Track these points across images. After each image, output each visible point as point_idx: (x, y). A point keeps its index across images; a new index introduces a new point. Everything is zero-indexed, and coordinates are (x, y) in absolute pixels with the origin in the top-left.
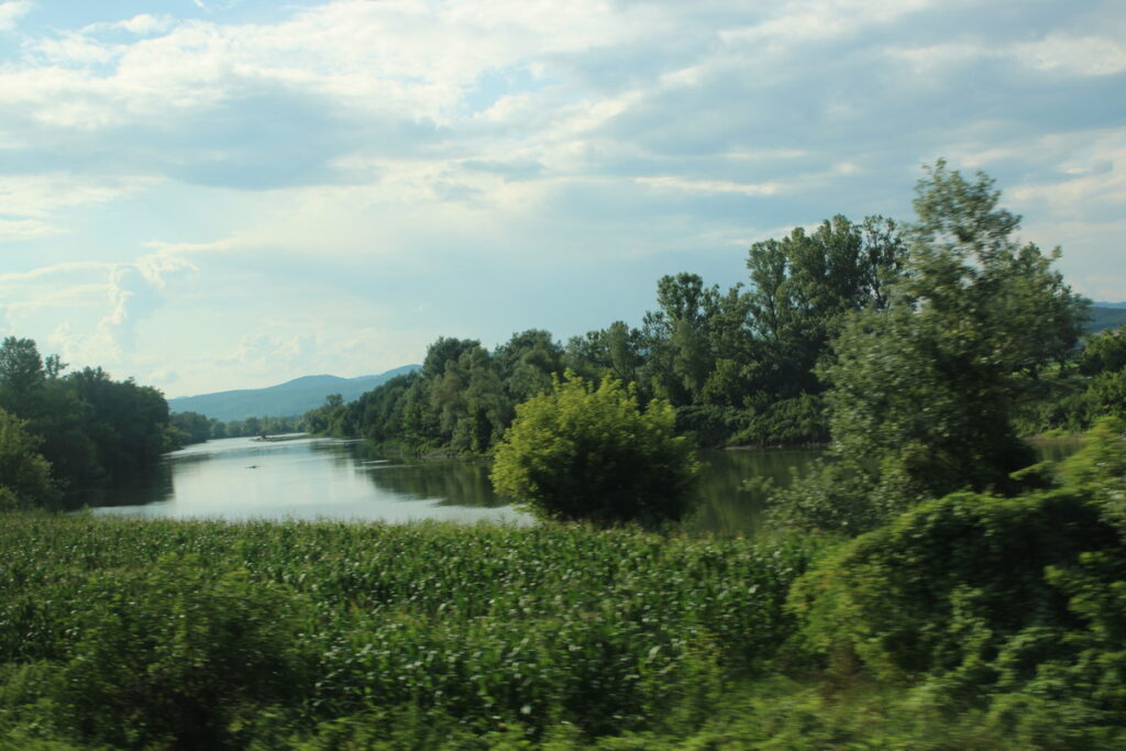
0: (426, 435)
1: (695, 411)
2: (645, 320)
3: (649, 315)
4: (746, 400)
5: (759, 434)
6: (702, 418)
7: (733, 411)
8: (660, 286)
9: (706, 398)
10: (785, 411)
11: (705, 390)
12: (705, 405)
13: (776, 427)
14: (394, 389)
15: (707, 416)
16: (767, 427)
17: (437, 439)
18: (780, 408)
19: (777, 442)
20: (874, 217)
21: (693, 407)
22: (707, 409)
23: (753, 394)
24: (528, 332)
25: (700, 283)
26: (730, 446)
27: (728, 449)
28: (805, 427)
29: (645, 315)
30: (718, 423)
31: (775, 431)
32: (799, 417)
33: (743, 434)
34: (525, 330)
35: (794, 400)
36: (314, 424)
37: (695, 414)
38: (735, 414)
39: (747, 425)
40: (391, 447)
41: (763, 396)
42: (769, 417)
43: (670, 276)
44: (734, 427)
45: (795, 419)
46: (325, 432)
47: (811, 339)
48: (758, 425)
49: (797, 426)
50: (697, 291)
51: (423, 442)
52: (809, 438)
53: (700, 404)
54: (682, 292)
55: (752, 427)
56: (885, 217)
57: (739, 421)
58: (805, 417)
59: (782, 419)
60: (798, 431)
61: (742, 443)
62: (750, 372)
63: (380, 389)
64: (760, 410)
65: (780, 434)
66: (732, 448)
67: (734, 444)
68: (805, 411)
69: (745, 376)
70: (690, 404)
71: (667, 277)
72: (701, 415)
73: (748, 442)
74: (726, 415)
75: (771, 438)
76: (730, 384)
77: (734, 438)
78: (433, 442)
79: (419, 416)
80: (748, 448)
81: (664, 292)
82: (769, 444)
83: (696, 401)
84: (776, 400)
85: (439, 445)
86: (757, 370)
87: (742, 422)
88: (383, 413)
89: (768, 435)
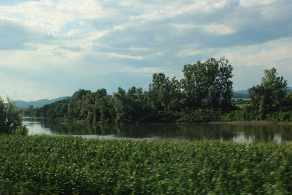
0: (74, 117)
1: (165, 112)
2: (149, 86)
3: (151, 84)
4: (182, 110)
5: (187, 119)
6: (168, 114)
7: (177, 113)
8: (153, 76)
9: (169, 108)
10: (194, 113)
11: (168, 106)
12: (168, 111)
13: (192, 117)
14: (59, 104)
15: (170, 114)
16: (189, 117)
17: (79, 118)
18: (193, 112)
19: (192, 122)
20: (222, 59)
21: (164, 111)
22: (169, 112)
23: (184, 108)
24: (102, 89)
25: (165, 76)
26: (177, 122)
27: (177, 123)
28: (201, 118)
29: (149, 84)
30: (174, 116)
31: (192, 119)
32: (199, 115)
33: (182, 119)
34: (101, 88)
35: (197, 110)
36: (25, 113)
37: (165, 113)
38: (178, 113)
39: (182, 117)
40: (61, 119)
41: (188, 109)
42: (189, 115)
43: (156, 73)
44: (178, 117)
45: (198, 115)
46: (30, 115)
47: (203, 92)
48: (186, 117)
49: (199, 118)
50: (164, 78)
51: (73, 119)
52: (202, 121)
53: (167, 110)
54: (159, 78)
55: (184, 117)
56: (226, 59)
57: (180, 115)
58: (201, 115)
59: (194, 116)
60: (199, 119)
61: (181, 122)
62: (183, 101)
63: (53, 104)
64: (186, 113)
65: (193, 119)
66: (178, 123)
67: (179, 122)
68: (201, 113)
69: (181, 103)
70: (163, 110)
71: (155, 74)
72: (168, 113)
73: (183, 121)
74: (175, 114)
75: (191, 120)
76: (176, 105)
77: (178, 120)
78: (78, 118)
79: (73, 111)
80: (183, 123)
81: (155, 78)
82: (190, 122)
83: (165, 109)
84: (191, 110)
85: (80, 119)
86: (185, 101)
87: (181, 116)
88: (56, 110)
89: (190, 119)
